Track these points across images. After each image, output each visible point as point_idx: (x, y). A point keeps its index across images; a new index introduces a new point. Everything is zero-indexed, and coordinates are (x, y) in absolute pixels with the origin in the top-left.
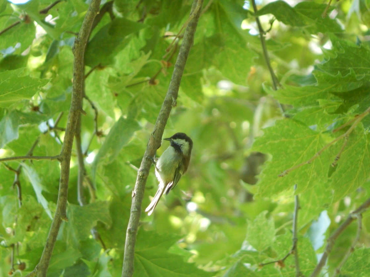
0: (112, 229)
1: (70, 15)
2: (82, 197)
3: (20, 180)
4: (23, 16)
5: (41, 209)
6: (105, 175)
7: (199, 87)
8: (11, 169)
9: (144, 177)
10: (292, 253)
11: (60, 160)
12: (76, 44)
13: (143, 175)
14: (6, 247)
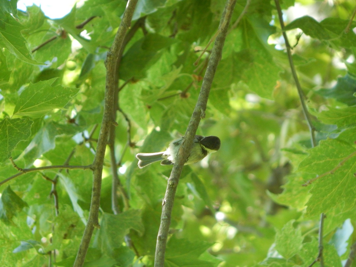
0: (145, 236)
1: (105, 31)
2: (116, 206)
3: (57, 189)
4: (59, 31)
5: (78, 218)
6: (138, 184)
7: (227, 100)
8: (48, 179)
9: (174, 186)
10: (318, 260)
11: (93, 169)
12: (108, 58)
13: (173, 184)
14: (44, 254)
